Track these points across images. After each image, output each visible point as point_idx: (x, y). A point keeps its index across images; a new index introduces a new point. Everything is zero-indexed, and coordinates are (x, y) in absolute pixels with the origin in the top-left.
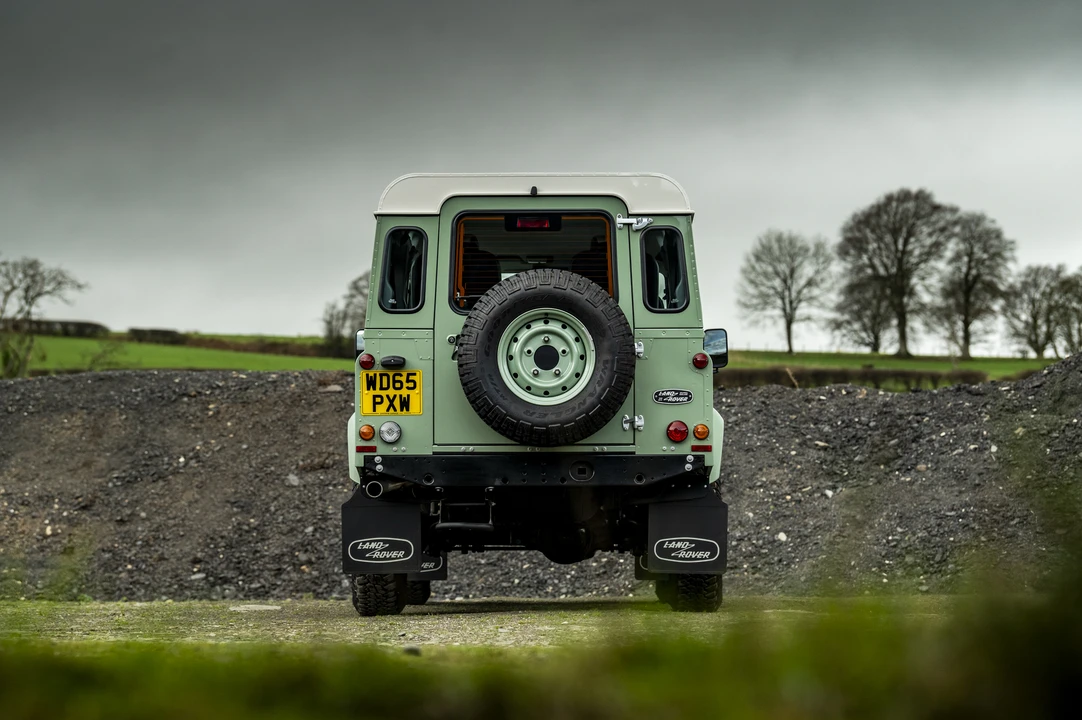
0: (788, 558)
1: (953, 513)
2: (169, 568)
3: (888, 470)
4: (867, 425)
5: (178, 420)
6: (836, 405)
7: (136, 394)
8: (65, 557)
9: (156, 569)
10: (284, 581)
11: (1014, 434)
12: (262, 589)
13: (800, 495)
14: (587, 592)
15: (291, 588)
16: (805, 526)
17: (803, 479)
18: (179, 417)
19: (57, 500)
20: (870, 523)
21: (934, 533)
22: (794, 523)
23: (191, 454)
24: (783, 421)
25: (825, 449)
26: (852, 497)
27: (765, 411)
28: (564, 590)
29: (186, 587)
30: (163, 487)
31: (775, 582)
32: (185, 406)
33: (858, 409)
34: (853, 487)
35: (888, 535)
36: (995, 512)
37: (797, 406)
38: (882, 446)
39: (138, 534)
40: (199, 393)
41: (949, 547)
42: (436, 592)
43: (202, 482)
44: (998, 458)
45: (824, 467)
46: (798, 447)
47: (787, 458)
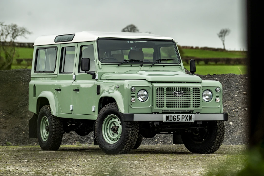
0: (233, 130)
7: (28, 76)
8: (4, 130)
10: (72, 137)
12: (65, 140)
13: (237, 109)
14: (168, 141)
15: (75, 140)
16: (239, 120)
17: (239, 105)
19: (1, 111)
22: (235, 119)
24: (234, 85)
25: (246, 94)
27: (228, 82)
28: (161, 141)
31: (228, 138)
37: (238, 80)
39: (27, 122)
45: (246, 100)
46: (238, 94)
47: (234, 97)
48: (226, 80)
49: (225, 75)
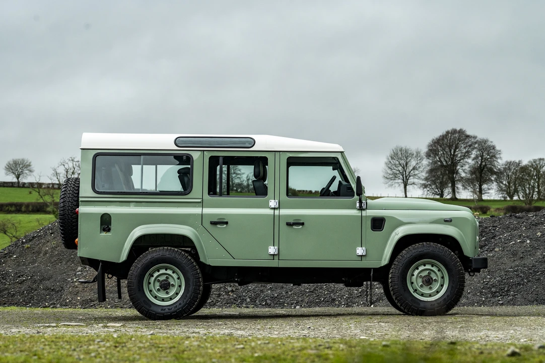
1: (511, 270)
3: (482, 251)
11: (537, 235)
21: (504, 278)
35: (484, 279)
36: (530, 269)
41: (510, 284)
42: (288, 304)
44: (530, 246)
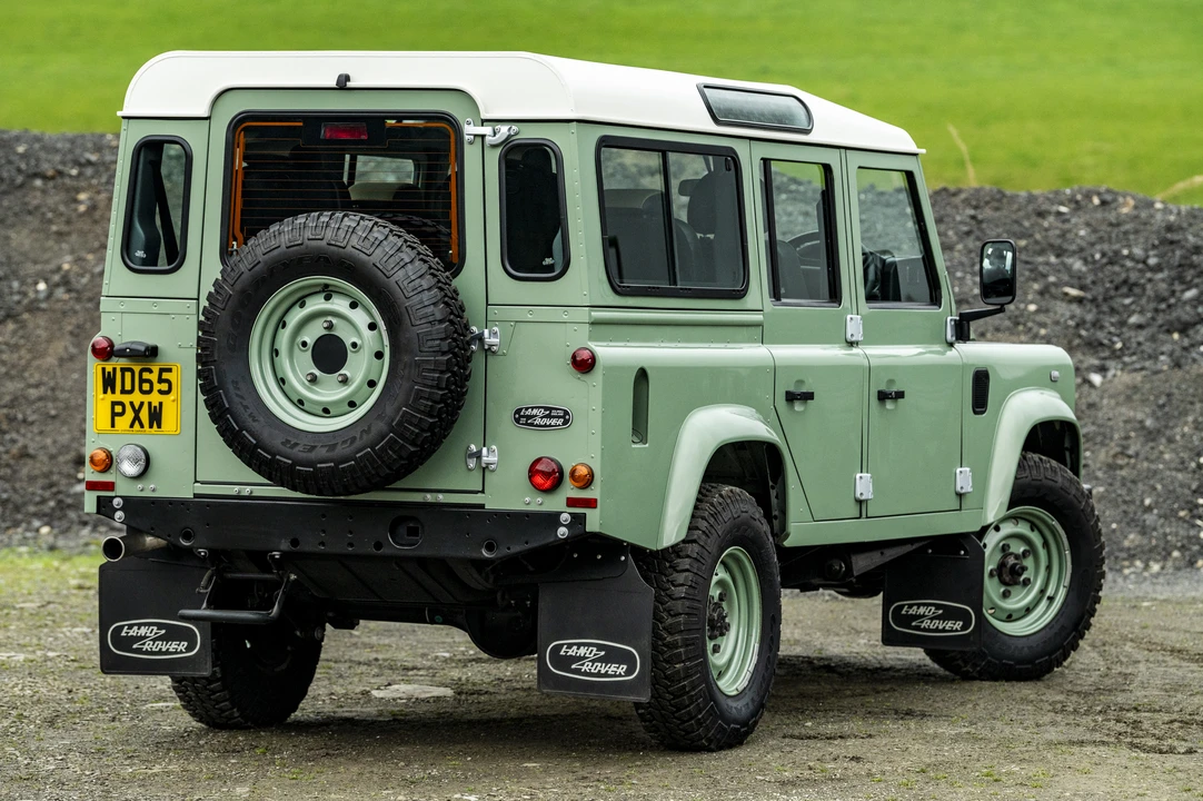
2: (36, 472)
3: (1186, 342)
4: (1144, 262)
5: (29, 218)
6: (1088, 224)
9: (15, 472)
18: (30, 213)
20: (1168, 433)
23: (56, 278)
25: (1080, 300)
26: (1135, 388)
27: (978, 233)
29: (69, 506)
30: (14, 332)
32: (38, 194)
33: (1126, 233)
34: (1136, 370)
37: (1027, 224)
38: (1172, 301)
40: (60, 173)
43: (78, 326)
45: (1083, 333)
46: (1038, 297)
47: (1022, 315)
48: (968, 220)
49: (955, 194)
